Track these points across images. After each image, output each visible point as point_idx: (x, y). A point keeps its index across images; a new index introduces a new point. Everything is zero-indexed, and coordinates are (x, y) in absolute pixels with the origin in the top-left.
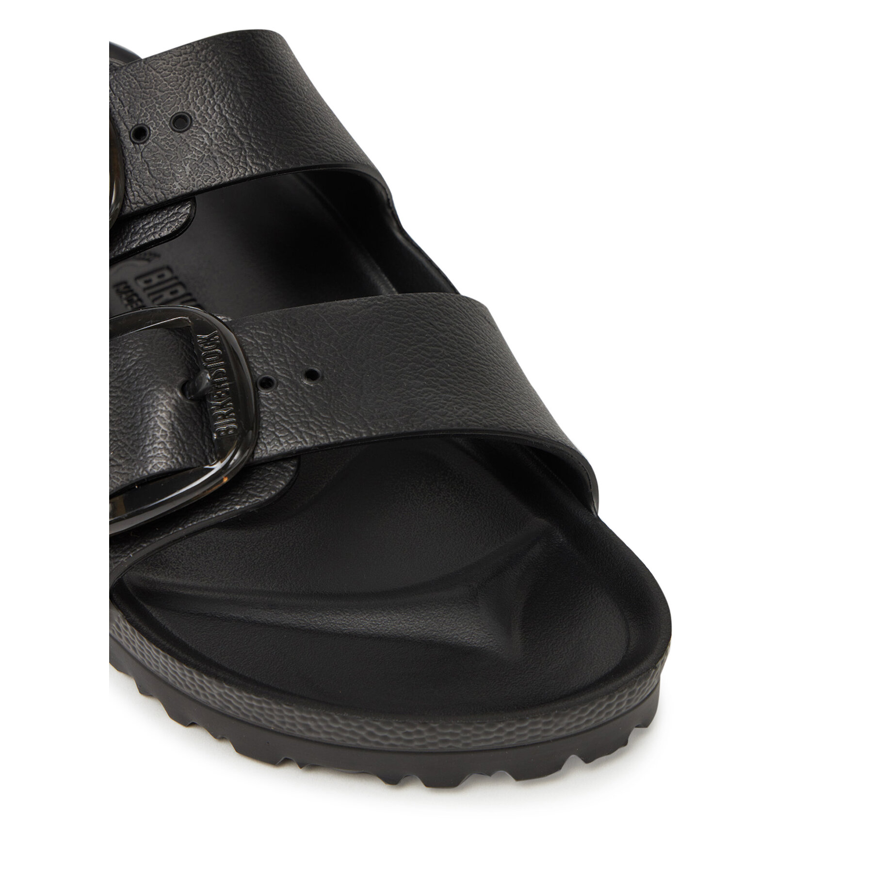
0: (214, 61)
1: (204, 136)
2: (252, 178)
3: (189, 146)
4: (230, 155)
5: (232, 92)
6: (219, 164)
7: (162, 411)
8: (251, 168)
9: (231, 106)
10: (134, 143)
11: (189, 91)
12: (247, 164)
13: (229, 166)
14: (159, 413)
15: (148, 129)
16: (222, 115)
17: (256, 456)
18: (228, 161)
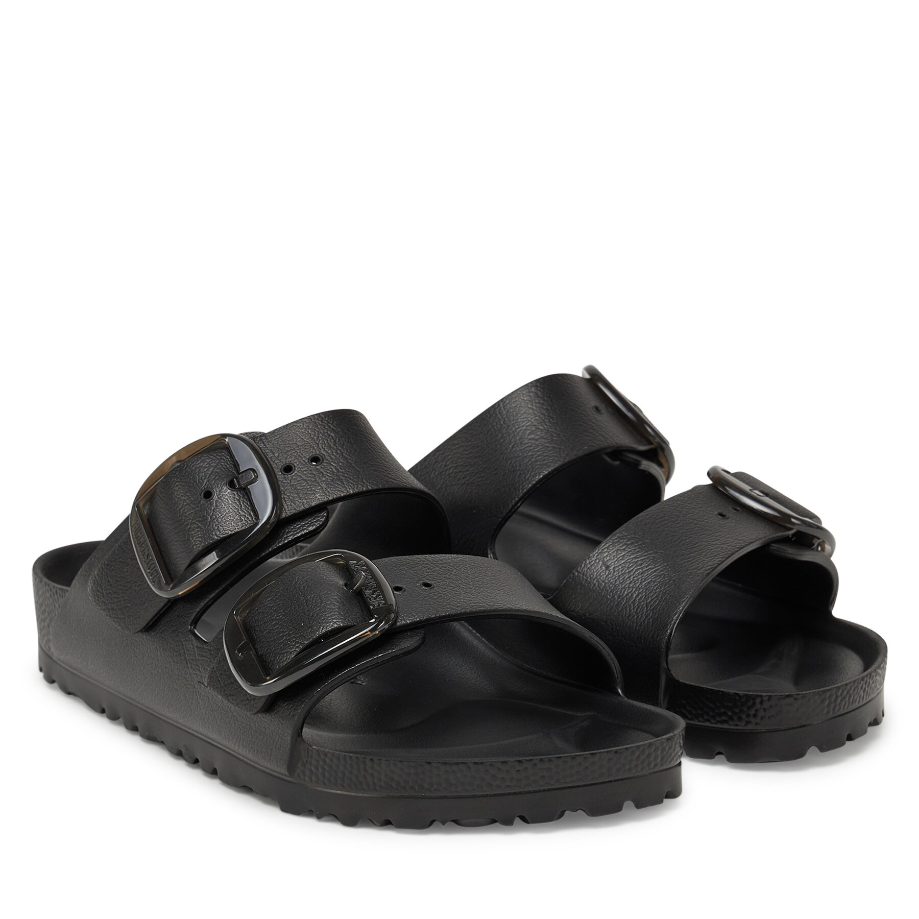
0: (334, 424)
1: (332, 467)
2: (368, 492)
3: (323, 473)
4: (352, 478)
5: (348, 443)
6: (345, 483)
7: (334, 596)
8: (367, 485)
9: (348, 450)
10: (284, 475)
11: (319, 442)
12: (364, 483)
13: (352, 484)
14: (333, 597)
15: (293, 466)
16: (343, 456)
17: (398, 624)
18: (350, 481)
